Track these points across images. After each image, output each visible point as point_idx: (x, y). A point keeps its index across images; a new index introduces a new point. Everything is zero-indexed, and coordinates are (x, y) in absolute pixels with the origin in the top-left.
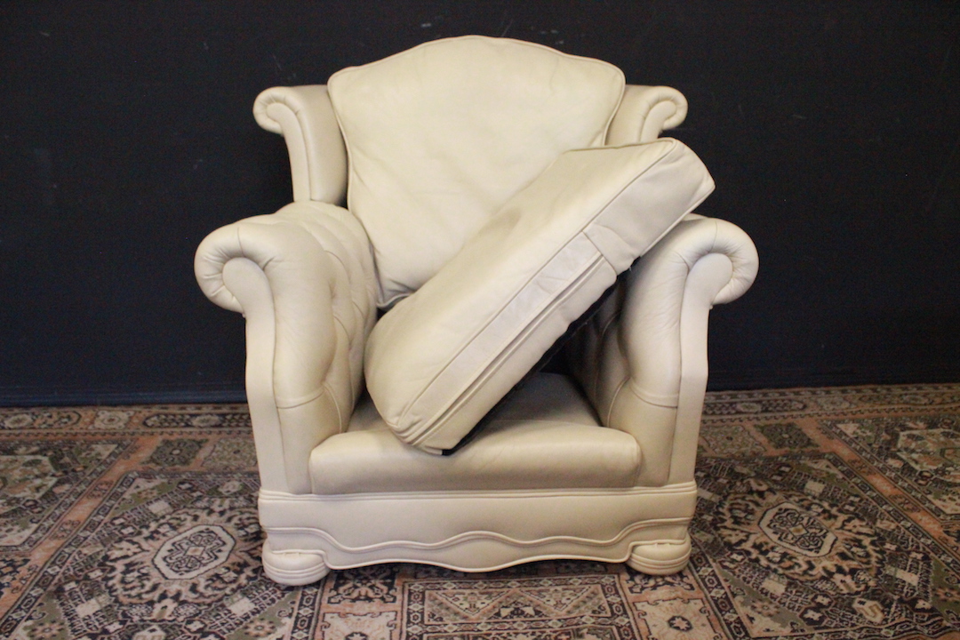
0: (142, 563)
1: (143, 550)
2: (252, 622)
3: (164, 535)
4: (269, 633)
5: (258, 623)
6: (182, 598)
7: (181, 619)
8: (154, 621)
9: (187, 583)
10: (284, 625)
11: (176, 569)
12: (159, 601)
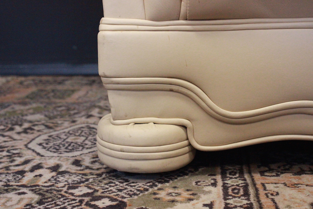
0: (13, 146)
1: (15, 140)
2: (159, 189)
3: (38, 131)
4: (190, 200)
5: (171, 191)
6: (61, 170)
7: (60, 185)
8: (24, 186)
9: (68, 160)
10: (210, 192)
11: (54, 150)
12: (32, 170)
